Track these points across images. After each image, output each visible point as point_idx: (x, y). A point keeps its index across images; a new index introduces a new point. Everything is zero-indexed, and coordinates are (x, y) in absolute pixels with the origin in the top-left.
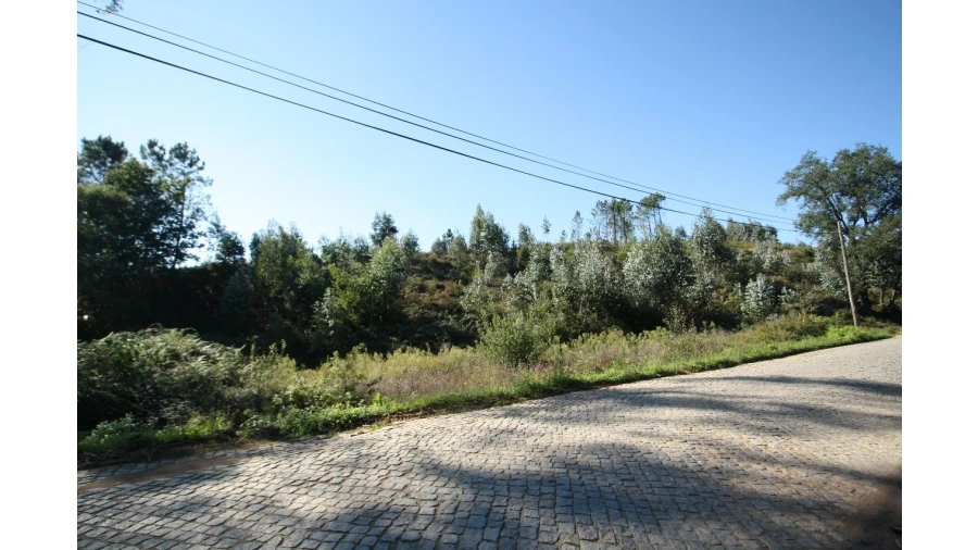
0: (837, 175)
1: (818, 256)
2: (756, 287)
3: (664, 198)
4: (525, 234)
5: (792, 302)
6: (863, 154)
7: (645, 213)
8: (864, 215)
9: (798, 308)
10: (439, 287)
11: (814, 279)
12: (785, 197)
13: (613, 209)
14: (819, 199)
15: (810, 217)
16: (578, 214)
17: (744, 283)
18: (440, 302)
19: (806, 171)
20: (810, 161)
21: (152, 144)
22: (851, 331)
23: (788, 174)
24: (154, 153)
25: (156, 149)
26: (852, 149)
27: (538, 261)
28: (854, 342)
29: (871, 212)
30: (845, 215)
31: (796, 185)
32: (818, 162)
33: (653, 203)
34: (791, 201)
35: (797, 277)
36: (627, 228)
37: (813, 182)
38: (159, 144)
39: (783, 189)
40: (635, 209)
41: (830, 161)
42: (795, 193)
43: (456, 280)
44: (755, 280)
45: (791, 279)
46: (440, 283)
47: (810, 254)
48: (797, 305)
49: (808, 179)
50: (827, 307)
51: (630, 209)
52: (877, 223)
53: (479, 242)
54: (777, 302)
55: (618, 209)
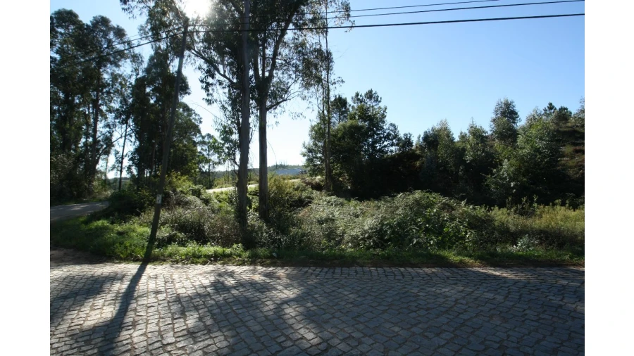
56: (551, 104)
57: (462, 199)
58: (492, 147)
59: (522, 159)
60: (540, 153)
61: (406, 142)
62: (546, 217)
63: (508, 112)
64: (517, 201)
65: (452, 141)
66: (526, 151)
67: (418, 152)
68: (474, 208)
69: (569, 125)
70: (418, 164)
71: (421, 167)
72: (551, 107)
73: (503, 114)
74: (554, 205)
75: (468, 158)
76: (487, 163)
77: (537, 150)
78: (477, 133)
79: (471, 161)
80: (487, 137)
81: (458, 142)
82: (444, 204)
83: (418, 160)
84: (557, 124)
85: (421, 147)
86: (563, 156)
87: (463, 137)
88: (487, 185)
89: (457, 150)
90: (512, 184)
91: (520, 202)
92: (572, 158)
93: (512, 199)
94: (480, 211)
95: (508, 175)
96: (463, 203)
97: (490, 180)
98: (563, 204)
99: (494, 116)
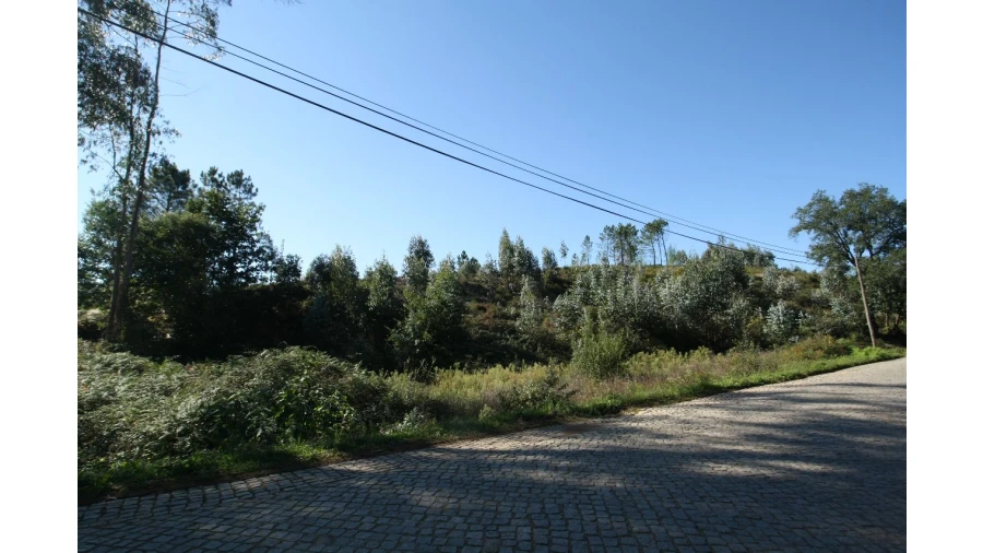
0: (845, 211)
1: (823, 283)
2: (778, 310)
3: (666, 224)
5: (808, 325)
6: (865, 194)
7: (649, 238)
8: (870, 248)
9: (814, 331)
10: (480, 308)
11: (824, 304)
12: (797, 230)
13: (620, 233)
14: (829, 232)
15: (819, 248)
16: (588, 238)
17: (766, 309)
18: (486, 322)
19: (815, 207)
20: (821, 200)
21: (213, 172)
22: (874, 351)
23: (800, 210)
24: (214, 180)
25: (216, 176)
26: (857, 189)
28: (879, 360)
29: (876, 244)
30: (852, 248)
31: (807, 219)
32: (826, 200)
33: (657, 228)
34: (803, 233)
35: (807, 302)
36: (632, 251)
37: (822, 217)
38: (219, 172)
39: (796, 223)
40: (639, 234)
41: (838, 200)
42: (807, 227)
43: (495, 301)
44: (776, 305)
46: (481, 305)
47: (814, 280)
48: (813, 328)
49: (818, 216)
50: (839, 331)
51: (636, 234)
52: (881, 255)
53: (511, 267)
54: (795, 326)
55: (623, 235)
56: (464, 252)
57: (354, 361)
58: (401, 292)
59: (428, 311)
60: (446, 306)
61: (290, 269)
62: (443, 384)
63: (421, 253)
64: (414, 365)
65: (355, 278)
66: (434, 302)
67: (307, 287)
68: (366, 374)
69: (477, 278)
70: (304, 304)
71: (307, 310)
72: (464, 256)
73: (417, 252)
74: (454, 369)
75: (372, 303)
76: (392, 312)
77: (444, 303)
78: (385, 272)
79: (375, 308)
80: (397, 279)
81: (364, 280)
82: (331, 368)
83: (305, 298)
84: (466, 275)
85: (310, 278)
86: (467, 312)
87: (370, 274)
88: (391, 342)
89: (360, 290)
90: (416, 342)
91: (418, 365)
92: (475, 315)
93: (411, 362)
94: (374, 379)
95: (414, 330)
96: (357, 366)
97: (394, 335)
98: (461, 368)
99: (408, 255)
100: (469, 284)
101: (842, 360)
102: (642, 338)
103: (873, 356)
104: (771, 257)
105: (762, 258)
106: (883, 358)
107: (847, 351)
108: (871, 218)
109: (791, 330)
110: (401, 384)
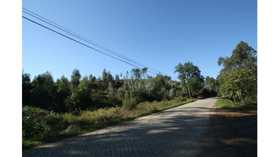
0: (185, 68)
1: (181, 84)
2: (171, 91)
3: (147, 69)
4: (117, 77)
5: (178, 94)
6: (189, 64)
7: (143, 72)
8: (190, 76)
9: (179, 96)
10: (96, 92)
11: (181, 89)
12: (175, 72)
13: (136, 71)
14: (182, 72)
15: (180, 76)
16: (128, 72)
17: (169, 90)
18: (98, 96)
19: (179, 66)
20: (180, 65)
22: (191, 100)
23: (176, 67)
26: (187, 63)
27: (126, 85)
28: (191, 102)
29: (191, 75)
30: (186, 76)
31: (177, 69)
32: (181, 65)
33: (145, 70)
34: (177, 72)
35: (178, 89)
36: (139, 76)
37: (180, 69)
39: (175, 70)
40: (141, 71)
41: (183, 65)
42: (177, 71)
43: (100, 89)
44: (171, 90)
45: (177, 89)
46: (96, 90)
47: (179, 83)
49: (180, 68)
50: (184, 95)
51: (140, 71)
52: (192, 78)
53: (106, 79)
54: (175, 94)
55: (137, 71)
56: (91, 75)
57: (51, 110)
58: (69, 87)
59: (79, 93)
60: (85, 91)
61: (25, 78)
62: (83, 115)
64: (73, 110)
65: (52, 82)
66: (81, 90)
67: (33, 85)
68: (55, 114)
69: (95, 82)
70: (31, 91)
71: (32, 93)
72: (91, 76)
73: (76, 74)
74: (87, 110)
75: (58, 91)
76: (65, 93)
77: (84, 90)
78: (65, 80)
79: (60, 92)
80: (68, 83)
81: (55, 83)
82: (42, 113)
83: (32, 89)
84: (92, 82)
85: (34, 82)
86: (92, 93)
87: (58, 81)
88: (65, 103)
89: (54, 87)
90: (74, 103)
91: (74, 110)
92: (94, 94)
94: (58, 115)
95: (73, 99)
96: (52, 112)
97: (66, 100)
98: (89, 110)
99: (72, 75)
100: (93, 84)
101: (184, 102)
102: (141, 99)
103: (190, 101)
104: (170, 78)
105: (168, 78)
106: (193, 101)
107: (185, 100)
108: (190, 69)
109: (175, 95)
110: (68, 116)
